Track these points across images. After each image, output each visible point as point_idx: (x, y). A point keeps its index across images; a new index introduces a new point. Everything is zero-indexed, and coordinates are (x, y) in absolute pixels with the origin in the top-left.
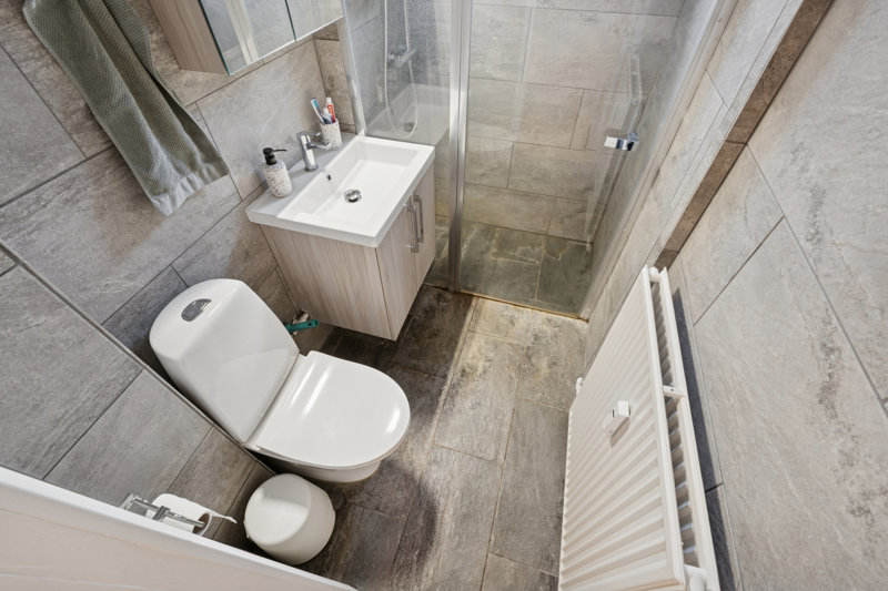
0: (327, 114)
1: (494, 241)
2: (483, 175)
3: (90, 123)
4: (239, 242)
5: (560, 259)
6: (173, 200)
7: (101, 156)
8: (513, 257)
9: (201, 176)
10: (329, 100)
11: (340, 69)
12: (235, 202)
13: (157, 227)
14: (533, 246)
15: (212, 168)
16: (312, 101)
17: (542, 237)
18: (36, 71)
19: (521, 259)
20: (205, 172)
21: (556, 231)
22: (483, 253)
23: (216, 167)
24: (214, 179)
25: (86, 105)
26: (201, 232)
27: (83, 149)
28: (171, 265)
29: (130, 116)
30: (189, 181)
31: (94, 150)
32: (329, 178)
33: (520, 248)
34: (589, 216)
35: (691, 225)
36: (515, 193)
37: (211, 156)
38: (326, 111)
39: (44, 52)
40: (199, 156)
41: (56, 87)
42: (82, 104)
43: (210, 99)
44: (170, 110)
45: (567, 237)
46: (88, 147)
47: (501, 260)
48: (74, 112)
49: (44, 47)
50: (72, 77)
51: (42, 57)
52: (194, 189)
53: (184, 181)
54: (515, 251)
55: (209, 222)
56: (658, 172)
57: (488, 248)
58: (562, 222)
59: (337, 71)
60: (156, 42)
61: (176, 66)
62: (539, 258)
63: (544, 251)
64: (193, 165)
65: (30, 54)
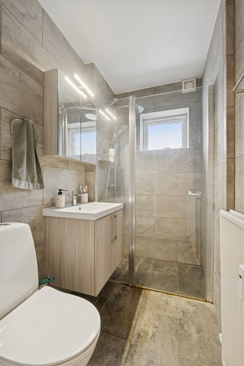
0: (85, 190)
1: (151, 265)
2: (143, 232)
3: (9, 151)
4: (34, 221)
5: (186, 272)
6: (20, 184)
7: (5, 161)
8: (162, 271)
9: (34, 186)
10: (86, 187)
11: (92, 179)
12: (40, 203)
13: (7, 193)
14: (171, 266)
15: (39, 185)
16: (80, 186)
17: (175, 263)
18: (4, 133)
19: (166, 272)
20: (35, 185)
21: (181, 260)
22: (146, 269)
23: (40, 185)
24: (37, 189)
25: (12, 147)
26: (21, 207)
27: (2, 156)
28: (2, 211)
29: (23, 153)
30: (28, 184)
31: (4, 158)
32: (80, 209)
33: (165, 268)
34: (194, 250)
35: (232, 196)
36: (158, 240)
37: (41, 181)
38: (85, 189)
39: (10, 131)
40: (36, 178)
41: (7, 139)
42: (10, 146)
43: (48, 168)
44: (35, 160)
45: (187, 262)
46: (3, 157)
47: (156, 272)
48: (6, 147)
49: (11, 130)
50: (13, 140)
51: (9, 132)
52: (29, 188)
53: (27, 184)
54: (163, 269)
55: (26, 205)
56: (214, 204)
57: (149, 267)
58: (182, 255)
59: (91, 180)
60: (40, 147)
61: (43, 154)
62: (175, 272)
63: (177, 269)
64: (32, 181)
65: (6, 130)
